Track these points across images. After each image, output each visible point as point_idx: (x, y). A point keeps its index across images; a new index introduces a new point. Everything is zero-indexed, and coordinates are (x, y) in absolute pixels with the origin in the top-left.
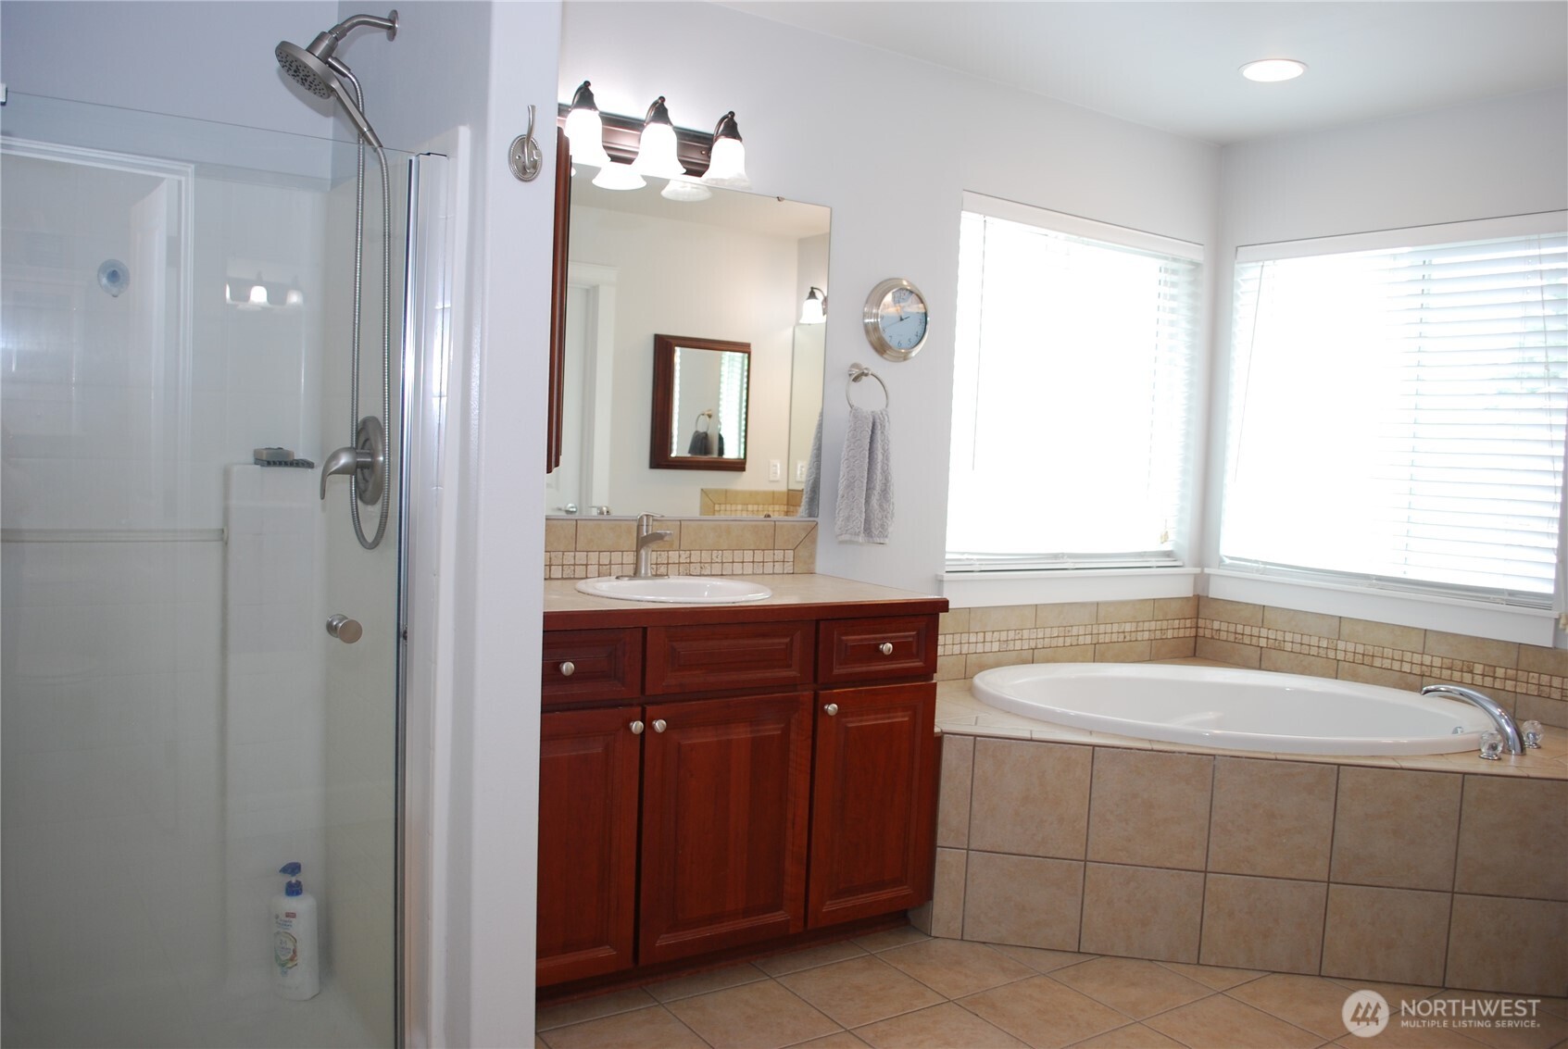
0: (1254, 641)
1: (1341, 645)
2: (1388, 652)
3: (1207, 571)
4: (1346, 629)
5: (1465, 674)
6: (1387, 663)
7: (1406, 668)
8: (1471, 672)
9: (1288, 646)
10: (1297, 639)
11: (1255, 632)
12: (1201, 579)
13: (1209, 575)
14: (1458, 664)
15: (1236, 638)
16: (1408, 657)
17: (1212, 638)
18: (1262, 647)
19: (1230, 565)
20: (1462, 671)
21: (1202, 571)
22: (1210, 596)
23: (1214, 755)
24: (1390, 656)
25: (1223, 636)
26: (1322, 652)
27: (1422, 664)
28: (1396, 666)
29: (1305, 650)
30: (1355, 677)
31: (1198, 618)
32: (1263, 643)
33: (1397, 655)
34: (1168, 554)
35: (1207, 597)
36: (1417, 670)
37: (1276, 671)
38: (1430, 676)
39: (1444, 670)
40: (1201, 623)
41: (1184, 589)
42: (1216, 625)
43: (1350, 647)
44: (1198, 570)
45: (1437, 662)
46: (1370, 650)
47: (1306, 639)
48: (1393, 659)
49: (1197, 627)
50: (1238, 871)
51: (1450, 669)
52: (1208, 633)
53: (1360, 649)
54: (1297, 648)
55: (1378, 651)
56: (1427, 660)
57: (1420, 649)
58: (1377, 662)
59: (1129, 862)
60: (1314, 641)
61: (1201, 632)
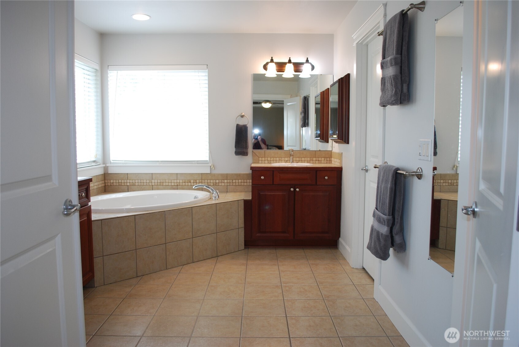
0: (125, 184)
1: (153, 181)
2: (167, 181)
3: (107, 165)
4: (154, 177)
5: (189, 183)
6: (167, 184)
7: (173, 184)
8: (190, 182)
9: (137, 184)
10: (140, 181)
11: (125, 181)
12: (106, 168)
13: (108, 166)
14: (187, 181)
15: (119, 184)
16: (173, 181)
17: (111, 185)
18: (128, 186)
19: (113, 163)
20: (188, 183)
21: (106, 165)
22: (109, 173)
23: (164, 211)
24: (168, 182)
25: (115, 184)
26: (148, 184)
27: (177, 183)
28: (170, 184)
29: (142, 184)
30: (158, 189)
31: (105, 180)
32: (128, 184)
33: (170, 181)
34: (94, 161)
35: (108, 173)
36: (176, 184)
37: (133, 191)
38: (180, 185)
39: (183, 183)
40: (106, 181)
41: (100, 172)
42: (112, 181)
43: (156, 181)
44: (104, 165)
45: (181, 181)
46: (162, 181)
47: (142, 181)
48: (169, 182)
49: (105, 183)
50: (173, 241)
51: (185, 182)
52: (109, 184)
53: (159, 181)
54: (140, 184)
55: (164, 181)
56: (178, 181)
57: (176, 179)
58: (164, 184)
59: (147, 246)
60: (145, 181)
61: (107, 184)
